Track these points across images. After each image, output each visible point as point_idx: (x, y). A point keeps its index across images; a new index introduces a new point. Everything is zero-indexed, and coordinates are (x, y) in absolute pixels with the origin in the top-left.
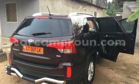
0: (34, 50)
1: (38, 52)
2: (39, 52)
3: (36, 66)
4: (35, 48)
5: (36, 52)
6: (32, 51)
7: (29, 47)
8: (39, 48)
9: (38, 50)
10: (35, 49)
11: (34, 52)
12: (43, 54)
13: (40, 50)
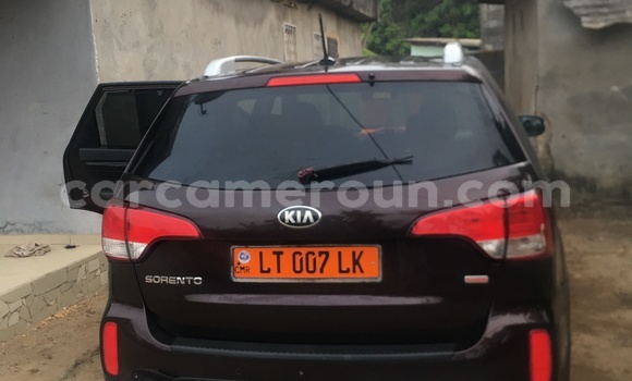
0: (318, 267)
1: (348, 271)
2: (351, 274)
3: (348, 357)
4: (320, 254)
5: (331, 275)
6: (305, 274)
7: (278, 254)
8: (347, 252)
9: (347, 263)
10: (320, 261)
11: (317, 274)
12: (379, 280)
13: (361, 261)
